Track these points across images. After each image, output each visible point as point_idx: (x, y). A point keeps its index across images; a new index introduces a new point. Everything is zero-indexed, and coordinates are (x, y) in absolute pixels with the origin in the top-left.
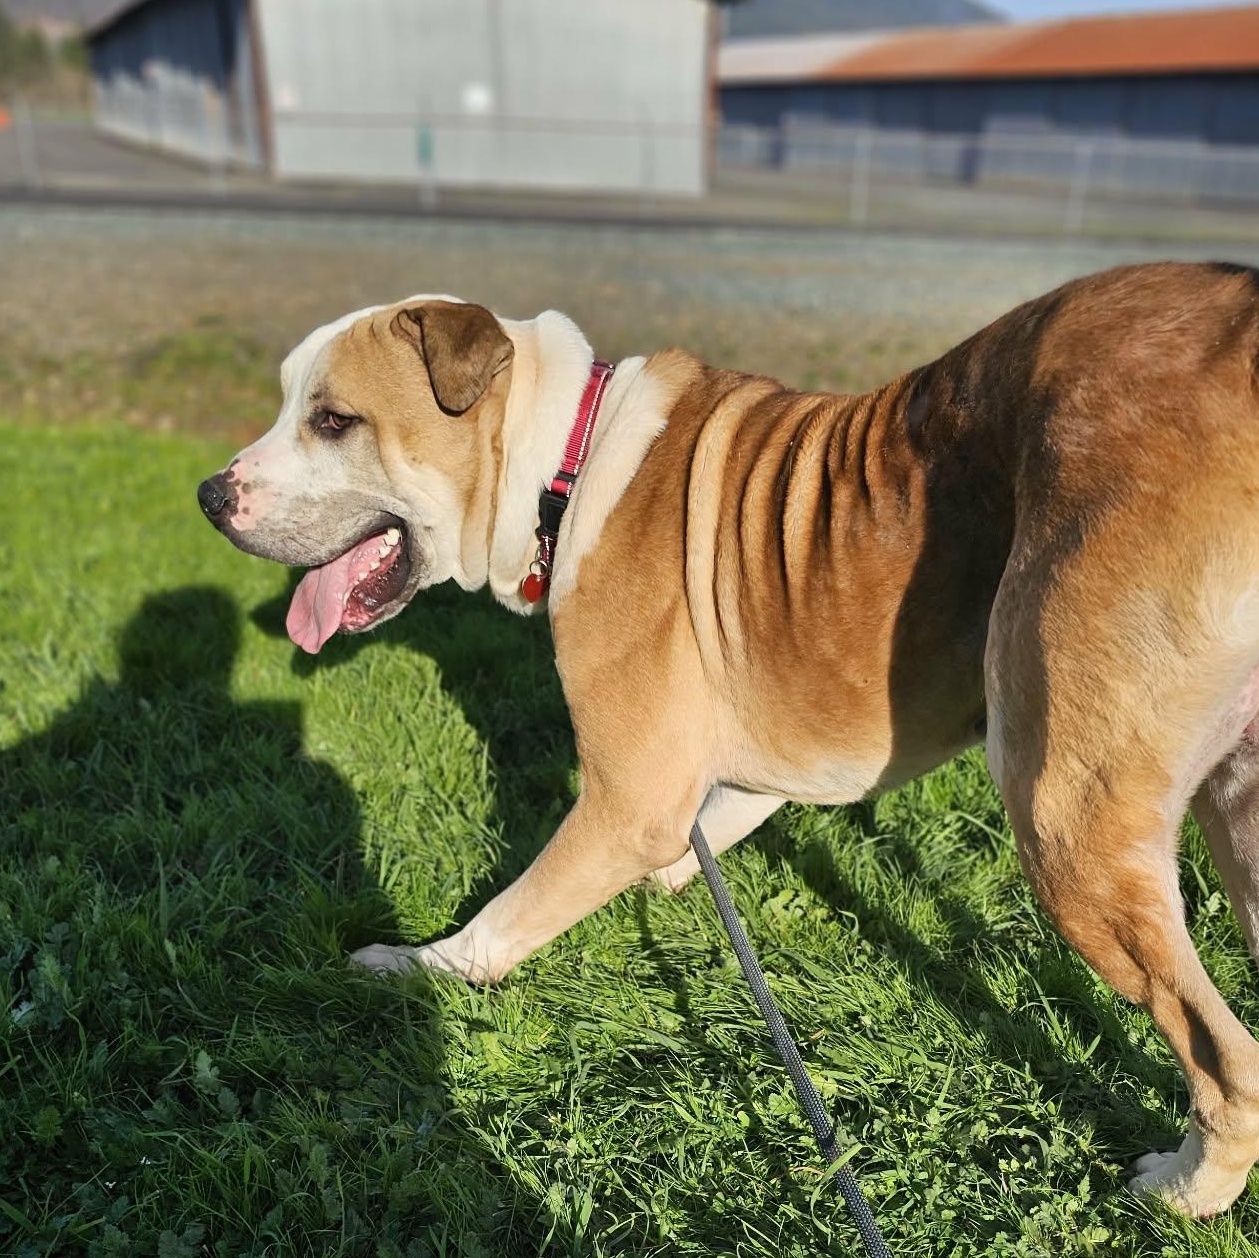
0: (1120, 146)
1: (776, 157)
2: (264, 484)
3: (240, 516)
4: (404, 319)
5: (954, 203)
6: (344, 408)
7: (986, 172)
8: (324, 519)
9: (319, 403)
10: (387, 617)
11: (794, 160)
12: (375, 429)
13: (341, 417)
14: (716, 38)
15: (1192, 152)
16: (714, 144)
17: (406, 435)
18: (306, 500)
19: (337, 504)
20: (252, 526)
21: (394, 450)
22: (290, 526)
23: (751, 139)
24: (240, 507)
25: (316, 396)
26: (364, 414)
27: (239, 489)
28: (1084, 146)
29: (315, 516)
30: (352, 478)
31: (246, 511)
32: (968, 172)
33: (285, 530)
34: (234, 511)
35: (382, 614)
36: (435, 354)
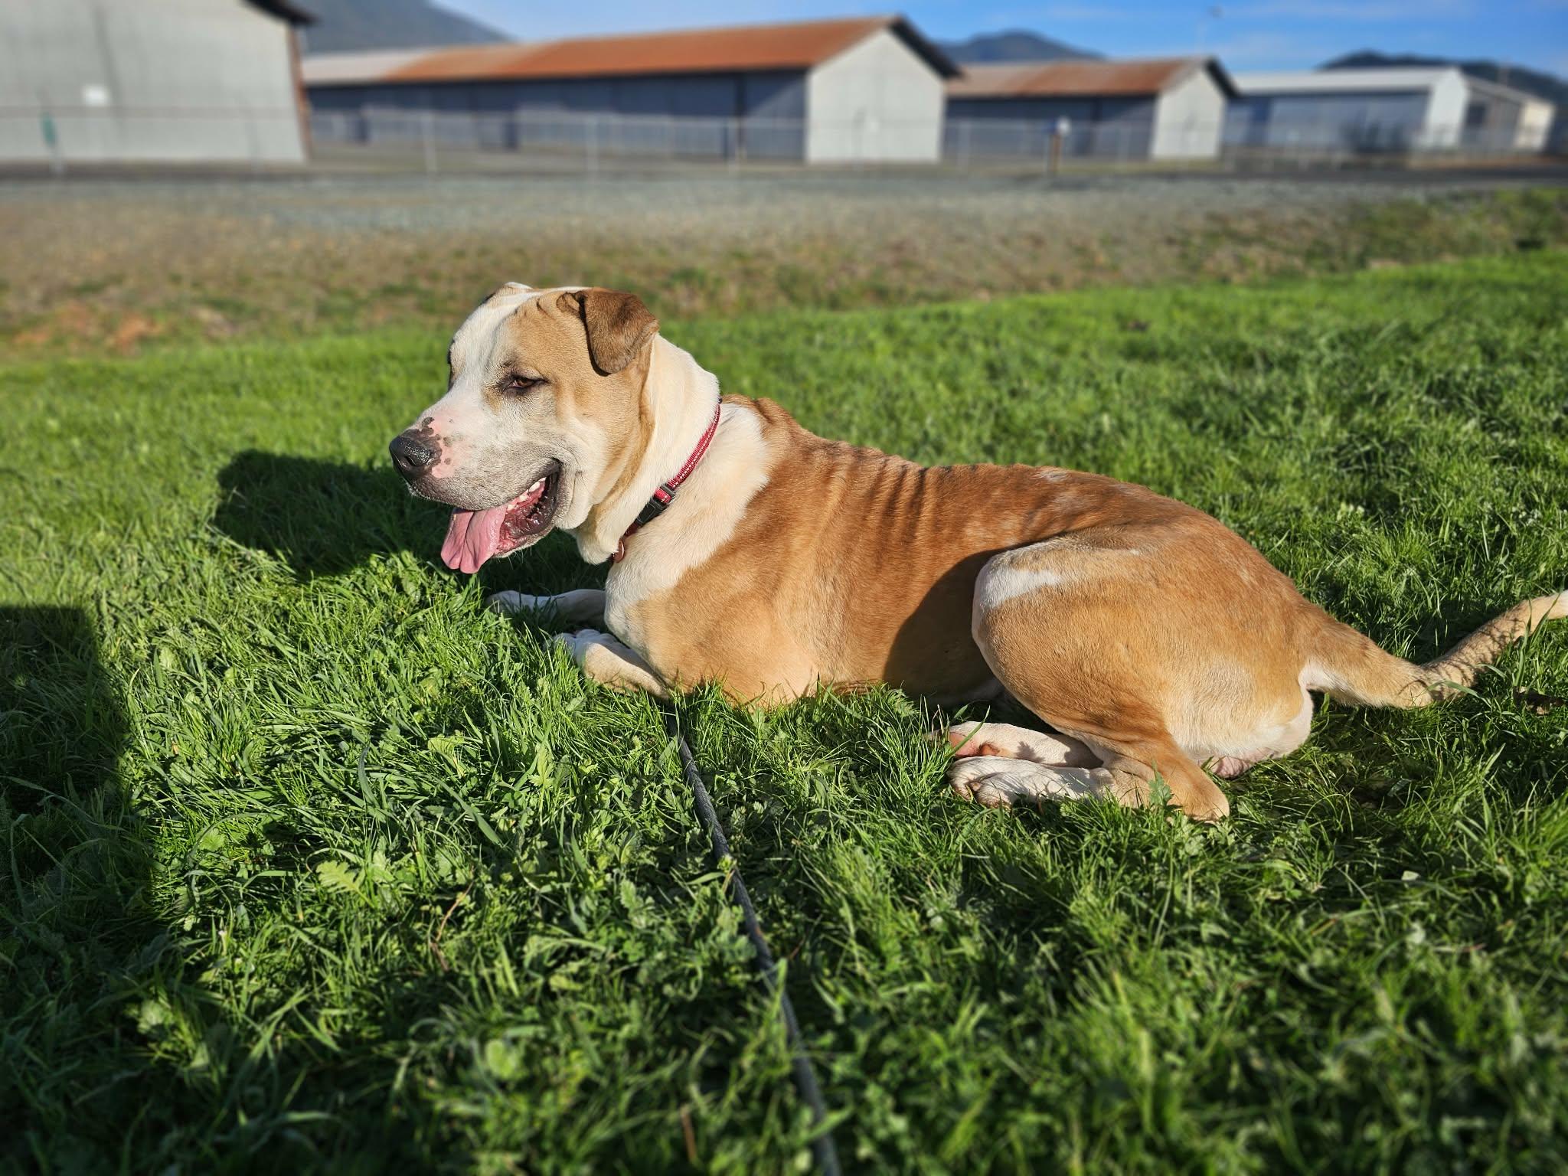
0: (614, 120)
1: (362, 134)
2: (461, 438)
3: (441, 466)
4: (569, 299)
5: (504, 161)
6: (532, 373)
7: (524, 141)
8: (506, 468)
9: (509, 370)
10: (526, 546)
11: (376, 136)
12: (558, 388)
13: (525, 380)
14: (296, 55)
15: (665, 123)
16: (307, 126)
17: (580, 393)
18: (492, 451)
19: (516, 454)
20: (451, 475)
21: (569, 405)
22: (481, 474)
23: (339, 122)
24: (443, 458)
25: (507, 364)
26: (550, 377)
27: (441, 443)
28: (591, 120)
29: (500, 466)
30: (528, 430)
31: (448, 461)
32: (511, 141)
33: (477, 478)
34: (437, 461)
35: (523, 543)
36: (595, 327)
